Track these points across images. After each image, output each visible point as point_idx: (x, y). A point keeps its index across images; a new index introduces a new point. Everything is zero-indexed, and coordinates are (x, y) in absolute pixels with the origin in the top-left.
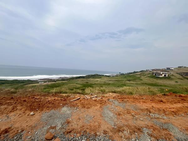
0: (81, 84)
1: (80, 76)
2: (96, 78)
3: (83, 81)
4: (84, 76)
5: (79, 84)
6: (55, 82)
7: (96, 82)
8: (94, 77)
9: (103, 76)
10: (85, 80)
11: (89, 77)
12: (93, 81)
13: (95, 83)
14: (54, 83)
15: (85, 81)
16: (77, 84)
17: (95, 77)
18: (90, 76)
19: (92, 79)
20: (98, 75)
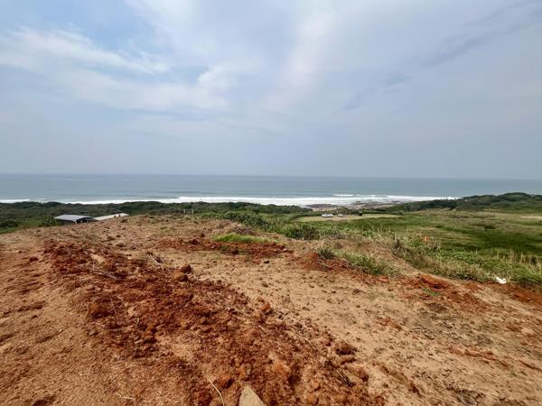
1: (435, 201)
4: (453, 199)
5: (455, 231)
8: (507, 206)
11: (476, 203)
12: (512, 222)
14: (359, 217)
16: (439, 227)
18: (486, 200)
19: (498, 215)
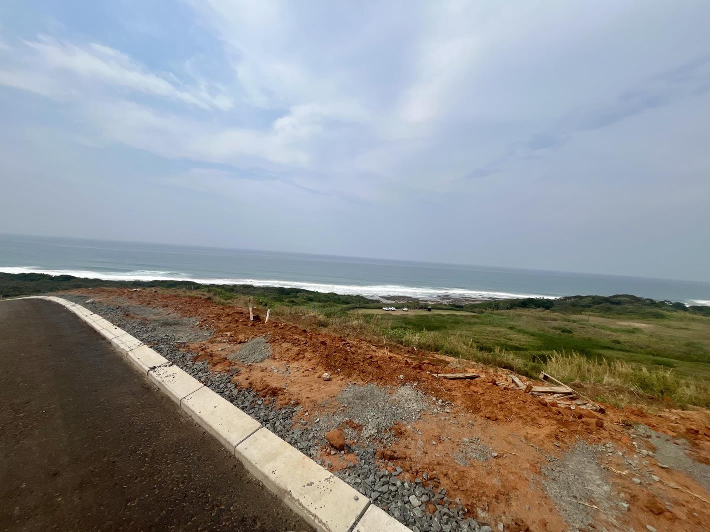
0: (533, 335)
1: (529, 300)
2: (620, 314)
3: (542, 319)
5: (525, 332)
6: (430, 310)
7: (623, 337)
9: (679, 307)
10: (557, 319)
12: (604, 328)
13: (617, 342)
14: (425, 313)
15: (554, 324)
16: (511, 328)
17: (618, 307)
19: (593, 319)
20: (638, 300)
